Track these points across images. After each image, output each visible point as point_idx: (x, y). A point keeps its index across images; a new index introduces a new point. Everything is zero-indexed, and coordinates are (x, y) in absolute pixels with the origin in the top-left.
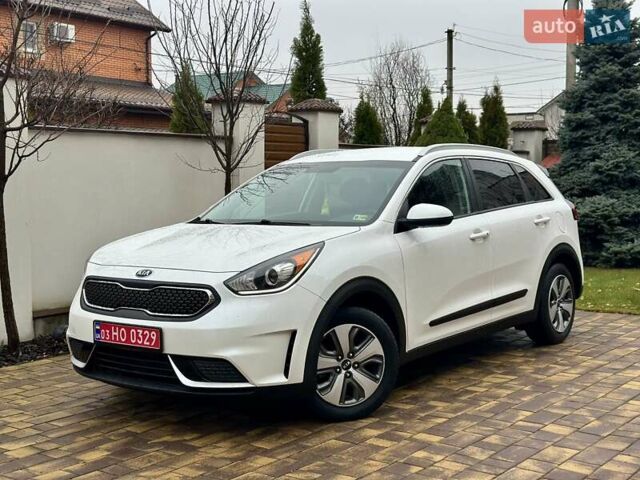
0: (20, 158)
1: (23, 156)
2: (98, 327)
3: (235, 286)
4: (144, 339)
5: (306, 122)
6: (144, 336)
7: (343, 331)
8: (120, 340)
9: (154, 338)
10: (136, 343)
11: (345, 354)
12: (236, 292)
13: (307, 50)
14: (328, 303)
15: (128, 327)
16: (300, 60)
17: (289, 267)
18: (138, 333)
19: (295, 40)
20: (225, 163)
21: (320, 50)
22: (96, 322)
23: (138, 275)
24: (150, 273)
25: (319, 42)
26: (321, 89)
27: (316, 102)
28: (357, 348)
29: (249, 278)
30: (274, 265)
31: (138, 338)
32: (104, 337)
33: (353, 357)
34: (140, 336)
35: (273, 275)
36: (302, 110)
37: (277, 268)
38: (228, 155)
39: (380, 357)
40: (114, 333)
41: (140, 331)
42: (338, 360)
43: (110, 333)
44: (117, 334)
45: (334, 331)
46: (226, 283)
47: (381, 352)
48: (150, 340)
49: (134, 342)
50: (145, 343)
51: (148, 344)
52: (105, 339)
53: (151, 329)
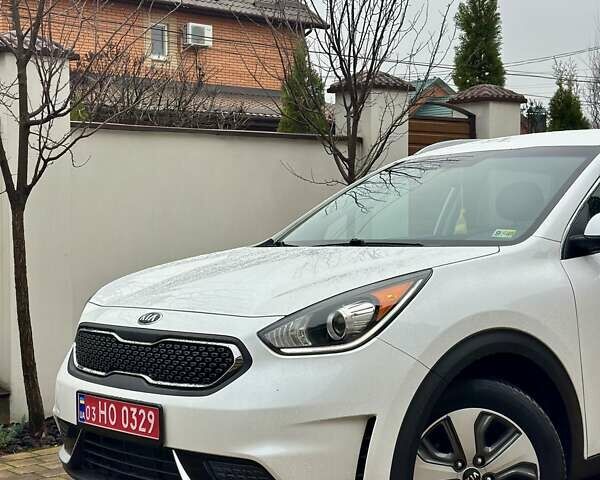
0: (46, 162)
1: (49, 159)
2: (82, 402)
3: (274, 340)
4: (139, 423)
5: (472, 117)
6: (139, 418)
7: (464, 421)
8: (109, 424)
9: (152, 421)
11: (469, 460)
12: (277, 350)
13: (477, 19)
14: (432, 371)
15: (119, 401)
16: (468, 34)
17: (366, 309)
18: (131, 413)
19: (461, 7)
20: (347, 172)
21: (496, 19)
22: (81, 394)
23: (141, 321)
24: (158, 317)
25: (495, 8)
26: (496, 74)
27: (488, 89)
28: (490, 450)
29: (300, 325)
30: (340, 305)
31: (131, 420)
33: (483, 464)
34: (134, 417)
35: (339, 323)
36: (466, 101)
37: (346, 312)
38: (351, 162)
39: (531, 466)
40: (101, 412)
41: (134, 410)
42: (457, 469)
43: (97, 412)
44: (104, 413)
45: (448, 419)
46: (261, 334)
47: (533, 459)
48: (147, 425)
49: (126, 426)
50: (140, 429)
51: (144, 430)
52: (90, 421)
53: (148, 406)
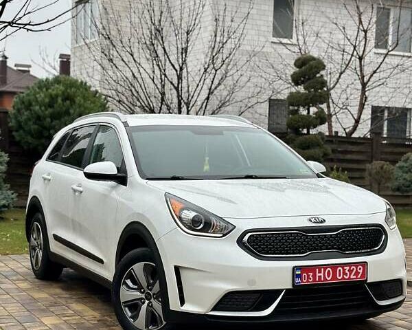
2: (299, 272)
4: (350, 274)
6: (351, 271)
8: (325, 280)
9: (361, 271)
10: (343, 278)
15: (334, 267)
18: (344, 270)
22: (294, 268)
31: (344, 273)
32: (307, 280)
34: (347, 271)
40: (318, 275)
41: (347, 268)
43: (314, 276)
44: (322, 274)
48: (357, 273)
49: (340, 278)
50: (352, 277)
51: (355, 277)
52: (308, 281)
53: (356, 264)
